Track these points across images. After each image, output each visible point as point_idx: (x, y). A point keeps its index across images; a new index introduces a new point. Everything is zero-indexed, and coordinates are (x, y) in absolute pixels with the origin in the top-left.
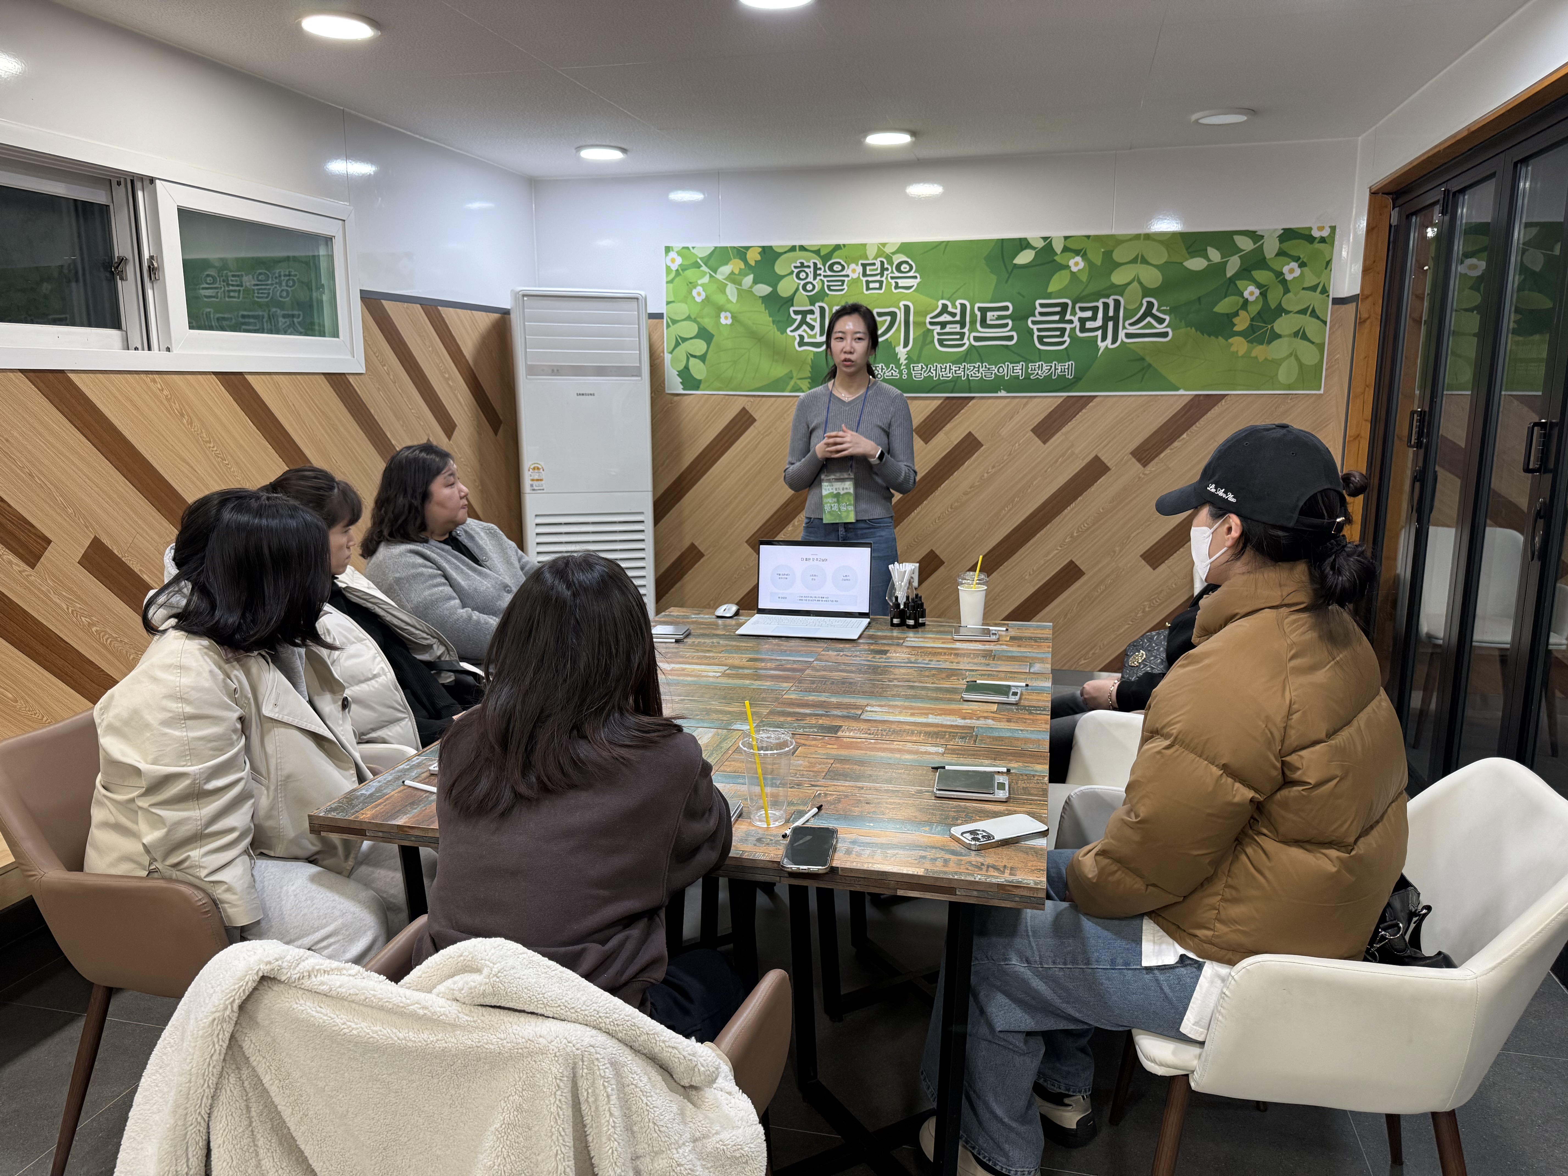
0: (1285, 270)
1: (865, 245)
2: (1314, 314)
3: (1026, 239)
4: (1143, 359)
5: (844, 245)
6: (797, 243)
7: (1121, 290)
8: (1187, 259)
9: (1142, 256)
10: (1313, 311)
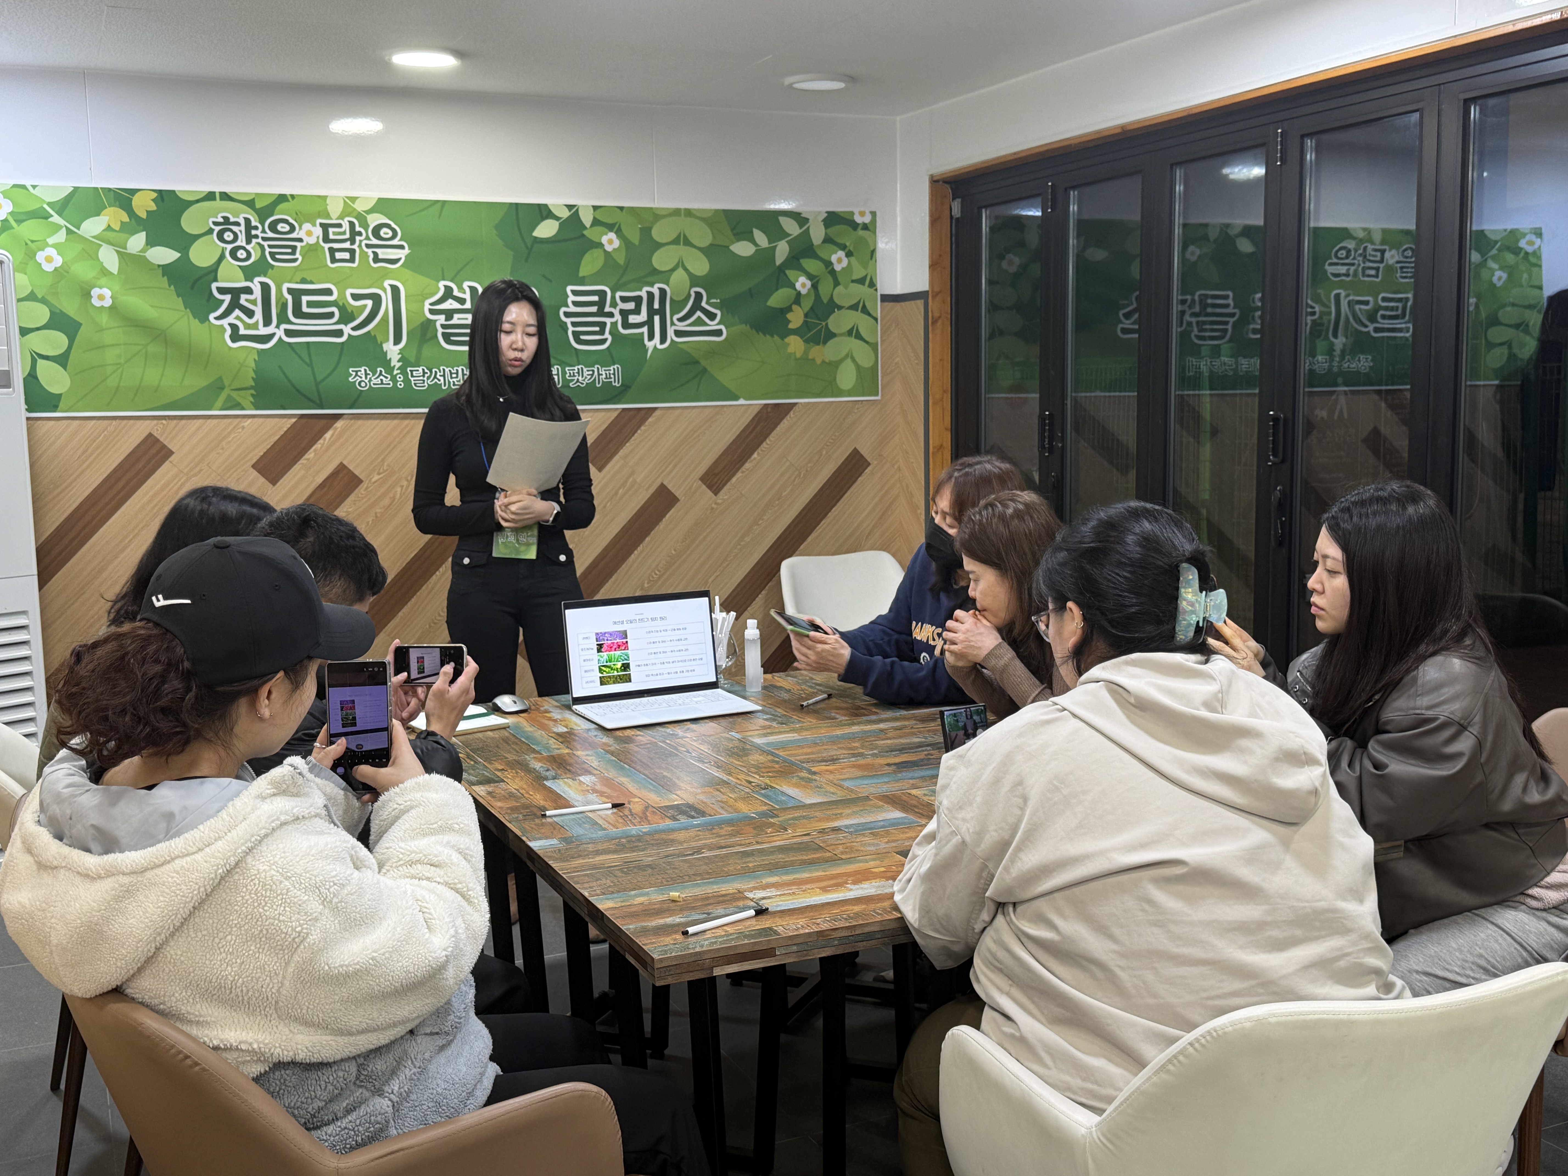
0: (834, 258)
1: (324, 198)
2: (865, 311)
3: (546, 206)
4: (697, 362)
5: (293, 196)
6: (218, 189)
7: (665, 276)
8: (733, 243)
9: (685, 236)
10: (864, 306)
